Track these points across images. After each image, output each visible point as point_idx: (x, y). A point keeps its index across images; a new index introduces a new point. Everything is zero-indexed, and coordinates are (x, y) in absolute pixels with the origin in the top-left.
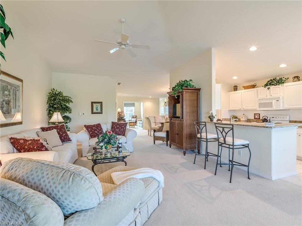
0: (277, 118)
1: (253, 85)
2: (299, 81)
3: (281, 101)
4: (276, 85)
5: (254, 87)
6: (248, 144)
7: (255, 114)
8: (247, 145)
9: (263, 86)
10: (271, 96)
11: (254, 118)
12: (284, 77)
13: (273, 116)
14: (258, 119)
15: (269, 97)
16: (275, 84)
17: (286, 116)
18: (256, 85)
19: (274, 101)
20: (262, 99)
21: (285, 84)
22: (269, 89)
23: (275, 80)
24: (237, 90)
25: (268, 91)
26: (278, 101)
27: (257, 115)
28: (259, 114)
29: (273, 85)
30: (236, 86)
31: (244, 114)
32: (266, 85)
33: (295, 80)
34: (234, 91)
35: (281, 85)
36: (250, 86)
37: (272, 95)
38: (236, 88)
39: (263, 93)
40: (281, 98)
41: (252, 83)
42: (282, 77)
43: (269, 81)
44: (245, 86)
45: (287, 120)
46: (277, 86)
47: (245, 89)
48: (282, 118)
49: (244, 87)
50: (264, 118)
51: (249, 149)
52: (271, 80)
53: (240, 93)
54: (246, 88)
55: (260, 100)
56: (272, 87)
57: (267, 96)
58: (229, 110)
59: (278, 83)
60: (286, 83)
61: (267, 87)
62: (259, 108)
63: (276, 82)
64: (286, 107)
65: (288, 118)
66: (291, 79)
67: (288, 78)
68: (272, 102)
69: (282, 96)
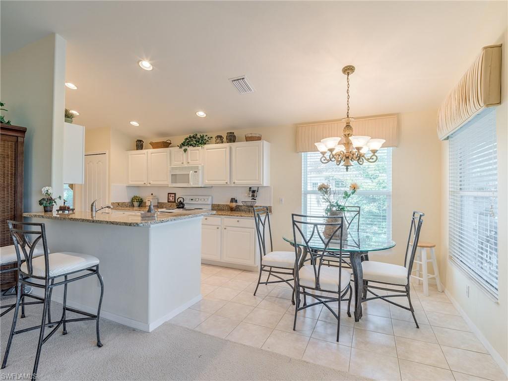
0: (197, 200)
1: (166, 142)
2: (222, 143)
3: (200, 172)
4: (194, 147)
5: (167, 146)
6: (97, 266)
7: (169, 194)
8: (95, 268)
9: (179, 145)
10: (188, 163)
11: (167, 201)
12: (206, 136)
13: (192, 197)
14: (173, 202)
15: (186, 165)
16: (194, 143)
17: (207, 197)
18: (170, 143)
19: (191, 172)
20: (176, 168)
21: (206, 146)
22: (185, 151)
23: (195, 138)
24: (142, 149)
25: (185, 155)
26: (196, 172)
27: (172, 195)
28: (175, 194)
29: (191, 145)
30: (141, 141)
31: (152, 194)
32: (183, 144)
33: (218, 141)
34: (137, 150)
35: (201, 147)
36: (160, 142)
37: (190, 161)
38: (140, 145)
39: (177, 157)
40: (200, 168)
41: (164, 139)
42: (205, 135)
43: (187, 139)
44: (154, 142)
45: (209, 203)
46: (196, 148)
47: (153, 148)
48: (203, 200)
49: (151, 144)
50: (179, 201)
51: (99, 276)
52: (190, 137)
53: (144, 154)
54: (156, 145)
55: (173, 169)
56: (190, 149)
57: (182, 163)
58: (128, 187)
59: (198, 143)
60: (208, 144)
61: (184, 148)
62: (172, 183)
63: (196, 141)
64: (207, 182)
65: (209, 200)
66: (214, 139)
67: (211, 137)
68: (189, 174)
69: (202, 165)
